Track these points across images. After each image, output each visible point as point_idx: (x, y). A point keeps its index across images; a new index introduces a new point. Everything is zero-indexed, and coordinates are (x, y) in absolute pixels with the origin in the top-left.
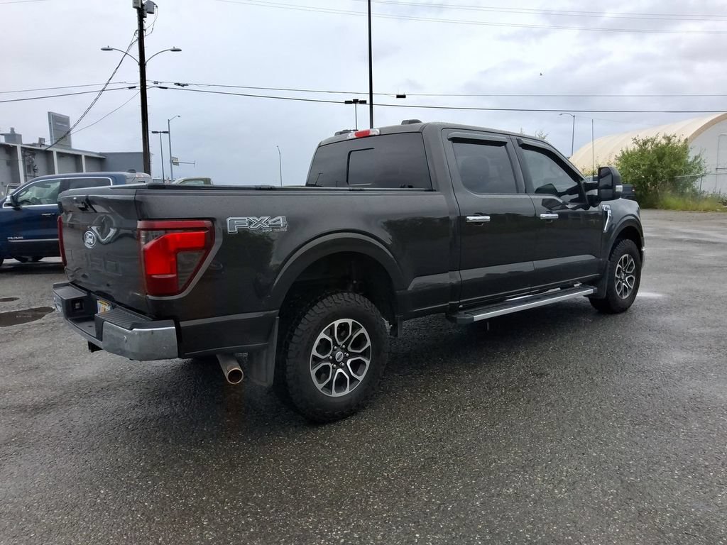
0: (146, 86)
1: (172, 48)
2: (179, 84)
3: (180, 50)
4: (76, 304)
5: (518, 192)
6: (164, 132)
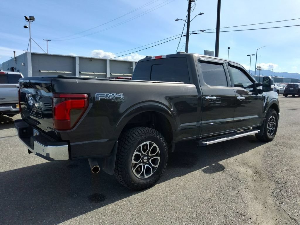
0: (189, 34)
2: (202, 31)
4: (24, 130)
5: (228, 86)
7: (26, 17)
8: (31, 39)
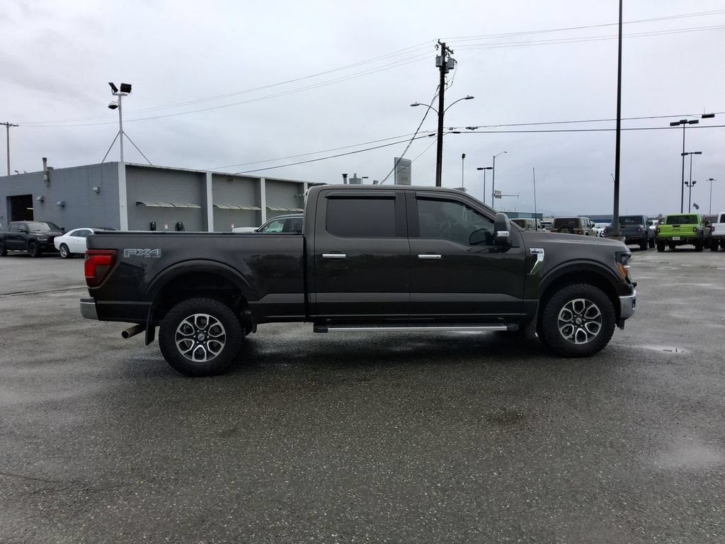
0: (442, 132)
1: (466, 97)
2: (470, 128)
3: (473, 98)
6: (488, 168)
7: (112, 85)
8: (123, 132)
